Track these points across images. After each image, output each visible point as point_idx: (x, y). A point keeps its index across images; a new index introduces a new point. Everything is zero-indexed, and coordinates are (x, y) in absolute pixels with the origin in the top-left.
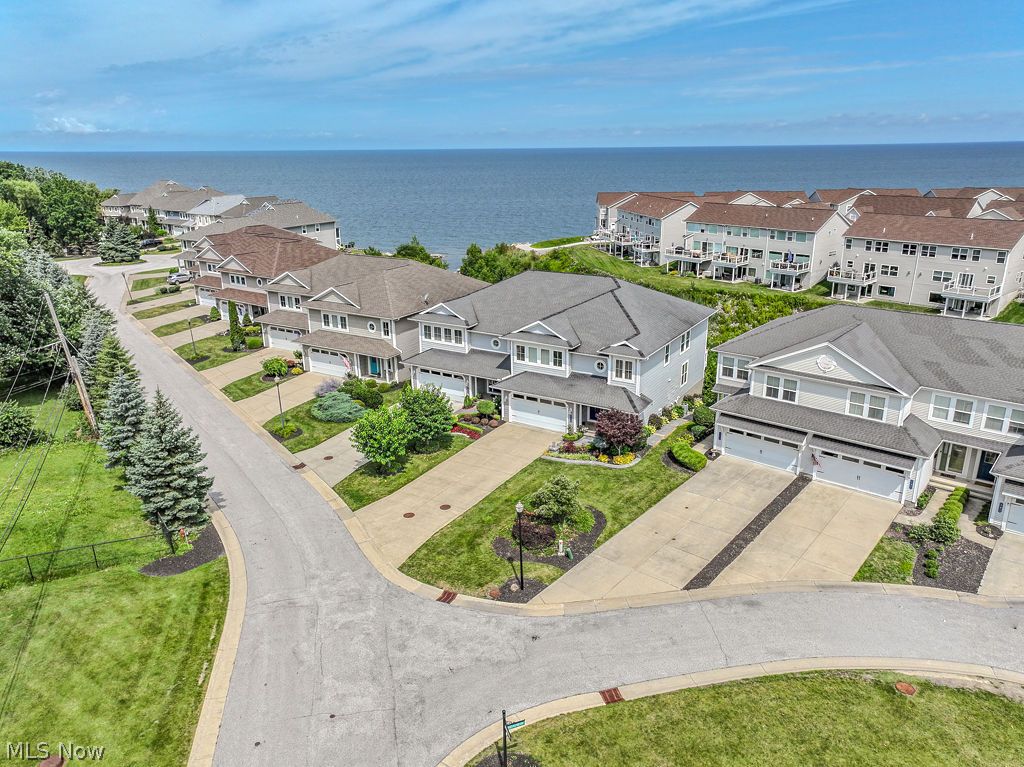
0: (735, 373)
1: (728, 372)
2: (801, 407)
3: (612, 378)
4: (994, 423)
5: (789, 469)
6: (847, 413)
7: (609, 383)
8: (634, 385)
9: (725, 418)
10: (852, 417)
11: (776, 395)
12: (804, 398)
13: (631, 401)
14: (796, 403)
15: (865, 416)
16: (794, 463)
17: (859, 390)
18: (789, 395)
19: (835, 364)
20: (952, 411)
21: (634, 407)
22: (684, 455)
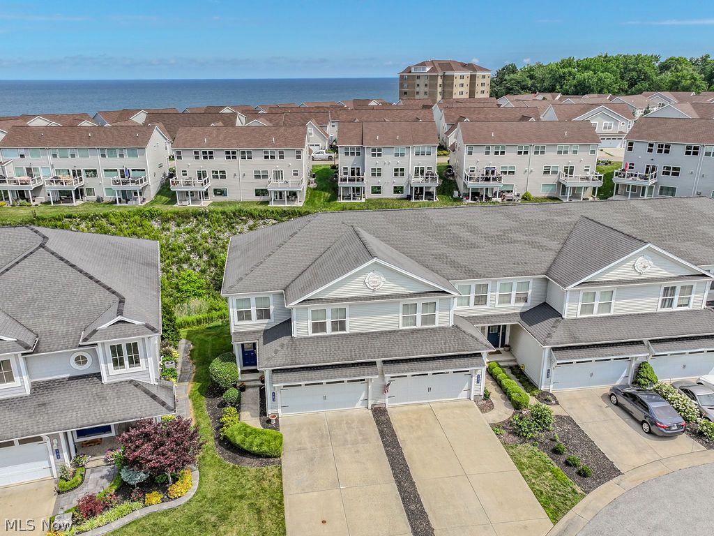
0: (254, 314)
1: (244, 315)
2: (354, 334)
3: (110, 373)
4: (505, 298)
5: (359, 405)
6: (401, 328)
7: (105, 380)
8: (146, 373)
9: (279, 376)
10: (407, 330)
11: (324, 330)
12: (355, 324)
13: (154, 397)
14: (348, 331)
15: (419, 325)
16: (363, 396)
17: (410, 301)
18: (340, 325)
19: (383, 279)
20: (472, 296)
21: (163, 404)
22: (257, 441)
